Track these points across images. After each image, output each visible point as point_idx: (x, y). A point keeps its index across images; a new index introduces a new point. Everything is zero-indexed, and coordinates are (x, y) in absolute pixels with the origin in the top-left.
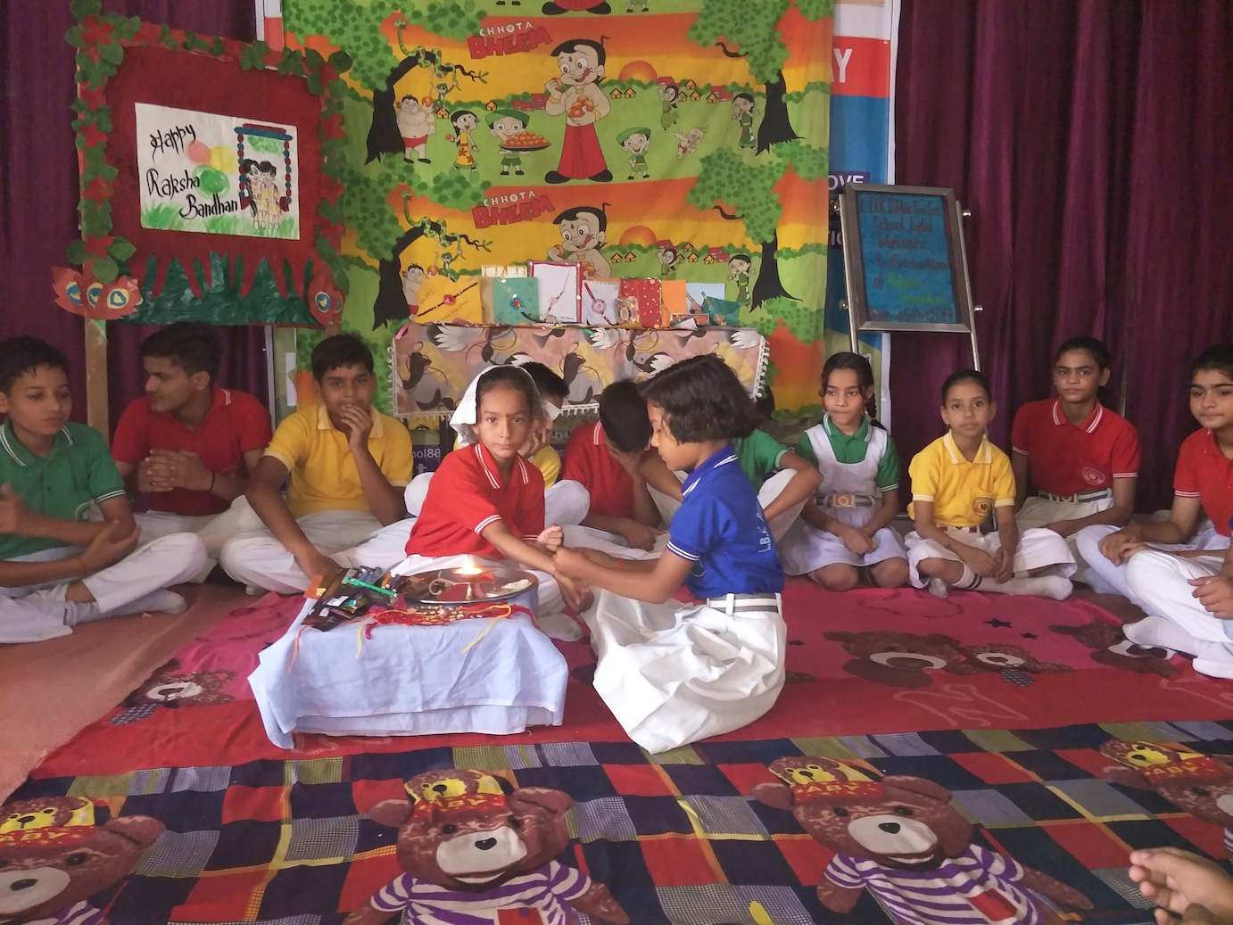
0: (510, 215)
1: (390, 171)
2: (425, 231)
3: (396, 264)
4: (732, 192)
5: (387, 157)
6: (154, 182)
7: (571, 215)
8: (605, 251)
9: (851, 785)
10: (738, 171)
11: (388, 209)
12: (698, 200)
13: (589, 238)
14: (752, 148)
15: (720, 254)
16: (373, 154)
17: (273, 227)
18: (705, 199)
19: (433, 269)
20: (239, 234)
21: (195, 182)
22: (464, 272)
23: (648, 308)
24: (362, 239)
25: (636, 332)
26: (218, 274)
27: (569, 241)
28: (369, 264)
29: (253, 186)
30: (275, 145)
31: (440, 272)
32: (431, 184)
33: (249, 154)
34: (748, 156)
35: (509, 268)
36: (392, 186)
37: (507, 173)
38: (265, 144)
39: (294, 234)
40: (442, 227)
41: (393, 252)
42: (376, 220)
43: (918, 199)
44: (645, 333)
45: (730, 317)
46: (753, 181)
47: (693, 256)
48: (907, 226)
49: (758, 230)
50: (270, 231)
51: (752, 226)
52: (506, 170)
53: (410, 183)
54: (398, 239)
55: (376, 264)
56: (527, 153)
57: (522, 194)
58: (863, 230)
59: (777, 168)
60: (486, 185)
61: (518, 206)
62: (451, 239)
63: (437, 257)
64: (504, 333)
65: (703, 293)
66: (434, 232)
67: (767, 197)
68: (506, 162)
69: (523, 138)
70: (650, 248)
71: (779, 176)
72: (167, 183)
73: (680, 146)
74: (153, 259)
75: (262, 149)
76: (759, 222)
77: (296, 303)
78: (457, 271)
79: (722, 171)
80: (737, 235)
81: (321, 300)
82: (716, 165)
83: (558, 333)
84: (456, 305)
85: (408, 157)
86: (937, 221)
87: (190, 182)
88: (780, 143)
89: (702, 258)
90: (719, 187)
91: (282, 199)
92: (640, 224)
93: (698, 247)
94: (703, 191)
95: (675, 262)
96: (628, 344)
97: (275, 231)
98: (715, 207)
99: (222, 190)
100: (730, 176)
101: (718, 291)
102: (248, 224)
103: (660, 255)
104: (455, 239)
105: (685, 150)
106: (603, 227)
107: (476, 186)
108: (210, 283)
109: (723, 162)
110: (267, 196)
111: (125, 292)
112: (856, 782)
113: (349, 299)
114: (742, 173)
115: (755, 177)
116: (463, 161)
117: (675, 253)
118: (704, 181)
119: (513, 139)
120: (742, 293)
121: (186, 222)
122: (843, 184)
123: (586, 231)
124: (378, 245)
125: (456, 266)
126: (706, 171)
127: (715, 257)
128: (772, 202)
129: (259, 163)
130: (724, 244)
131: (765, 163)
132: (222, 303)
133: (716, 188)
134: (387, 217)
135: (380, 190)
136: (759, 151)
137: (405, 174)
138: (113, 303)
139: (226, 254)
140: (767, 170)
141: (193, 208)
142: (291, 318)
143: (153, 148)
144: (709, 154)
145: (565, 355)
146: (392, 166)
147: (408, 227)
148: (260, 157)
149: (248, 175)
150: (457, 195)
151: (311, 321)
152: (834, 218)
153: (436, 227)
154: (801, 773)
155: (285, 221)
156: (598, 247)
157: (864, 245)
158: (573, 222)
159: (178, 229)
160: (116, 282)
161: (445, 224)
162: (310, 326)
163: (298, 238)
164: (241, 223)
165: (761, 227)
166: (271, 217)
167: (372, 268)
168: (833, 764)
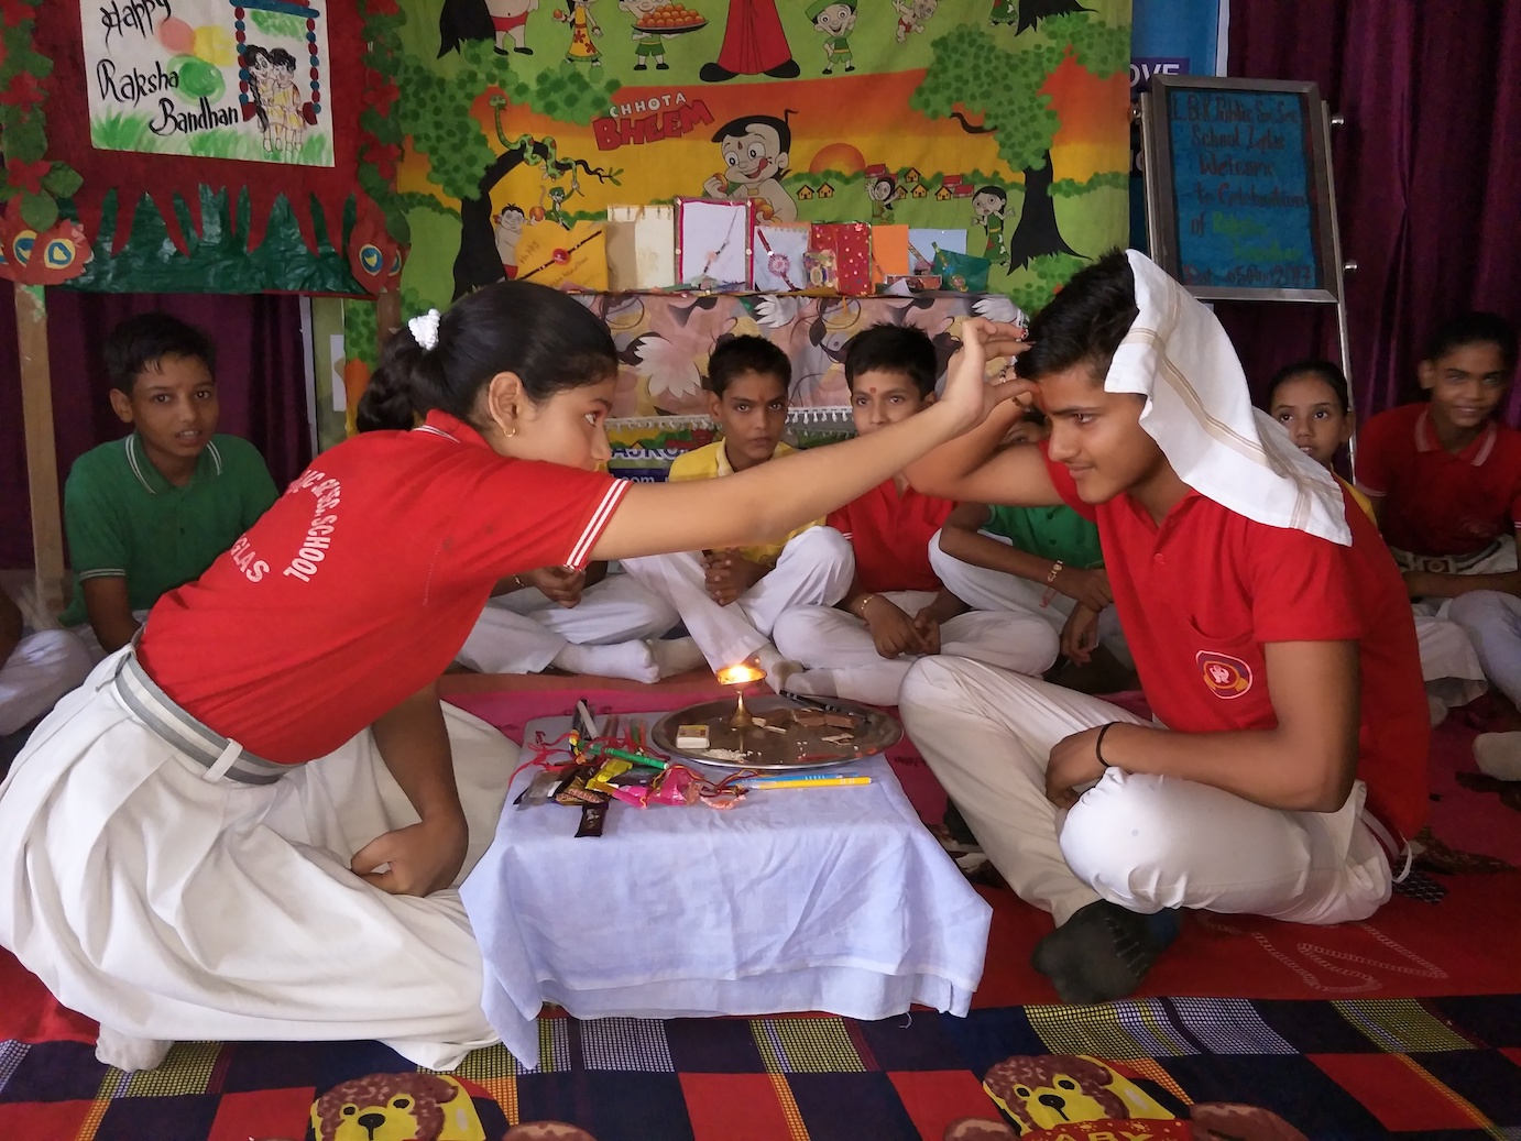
0: (647, 130)
1: (474, 67)
2: (525, 155)
3: (484, 205)
4: (978, 91)
5: (470, 46)
6: (108, 79)
7: (737, 128)
8: (789, 182)
9: (1136, 1133)
10: (988, 61)
11: (473, 124)
12: (927, 104)
13: (764, 162)
14: (1010, 23)
15: (960, 185)
16: (449, 41)
17: (294, 148)
18: (939, 102)
19: (538, 212)
20: (241, 158)
21: (172, 80)
22: (582, 215)
23: (850, 268)
24: (435, 169)
25: (827, 300)
26: (211, 216)
27: (736, 168)
28: (445, 205)
29: (261, 87)
30: (292, 23)
31: (548, 215)
32: (534, 86)
33: (254, 37)
34: (1004, 37)
35: (646, 209)
36: (478, 89)
37: (643, 67)
38: (277, 22)
39: (327, 159)
40: (550, 149)
41: (480, 187)
42: (456, 140)
43: (1263, 98)
44: (841, 303)
45: (973, 280)
46: (1010, 73)
47: (920, 189)
48: (1244, 139)
49: (1017, 149)
50: (289, 154)
51: (1009, 143)
52: (641, 63)
53: (503, 83)
54: (487, 168)
55: (457, 205)
56: (673, 36)
57: (666, 98)
58: (1176, 147)
59: (1047, 55)
60: (613, 85)
61: (660, 116)
62: (562, 167)
63: (544, 193)
64: (625, 303)
65: (934, 245)
66: (538, 156)
67: (1032, 99)
68: (642, 50)
69: (667, 14)
70: (856, 176)
71: (1051, 68)
72: (128, 81)
73: (901, 22)
74: (111, 197)
75: (272, 29)
76: (1018, 137)
77: (331, 260)
78: (572, 214)
79: (965, 60)
80: (984, 156)
81: (369, 256)
82: (955, 50)
83: (707, 303)
84: (572, 264)
85: (499, 45)
86: (1293, 131)
87: (163, 79)
88: (1053, 16)
89: (933, 191)
90: (960, 84)
91: (307, 105)
92: (839, 141)
93: (927, 174)
94: (935, 90)
95: (892, 198)
96: (812, 320)
97: (297, 154)
98: (954, 115)
99: (212, 91)
100: (976, 67)
101: (956, 241)
102: (255, 142)
103: (870, 187)
104: (568, 166)
105: (908, 28)
106: (785, 146)
107: (598, 88)
108: (201, 233)
109: (965, 46)
110: (282, 102)
111: (68, 243)
112: (1143, 1121)
113: (412, 255)
114: (994, 63)
115: (1013, 68)
116: (580, 50)
117: (892, 184)
118: (936, 76)
119: (652, 16)
120: (993, 244)
121: (159, 139)
122: (1147, 76)
123: (760, 152)
124: (460, 177)
125: (570, 206)
126: (940, 60)
127: (952, 190)
128: (1040, 106)
129: (269, 51)
130: (967, 170)
131: (1030, 48)
132: (221, 261)
133: (954, 85)
134: (471, 136)
135: (460, 95)
136: (1020, 31)
137: (496, 72)
138: (52, 260)
139: (223, 188)
140: (1032, 58)
141: (170, 119)
142: (324, 284)
143: (107, 28)
144: (945, 34)
145: (716, 336)
146: (476, 59)
147: (501, 150)
148: (269, 42)
149: (253, 69)
150: (571, 101)
151: (354, 287)
152: (1135, 129)
153: (541, 150)
154: (1045, 1100)
155: (311, 138)
156: (778, 176)
157: (1178, 169)
158: (742, 139)
159: (147, 151)
160: (56, 228)
161: (554, 145)
162: (355, 296)
163: (333, 165)
164: (245, 142)
165: (1022, 145)
166: (290, 133)
167: (450, 211)
168: (1102, 1076)
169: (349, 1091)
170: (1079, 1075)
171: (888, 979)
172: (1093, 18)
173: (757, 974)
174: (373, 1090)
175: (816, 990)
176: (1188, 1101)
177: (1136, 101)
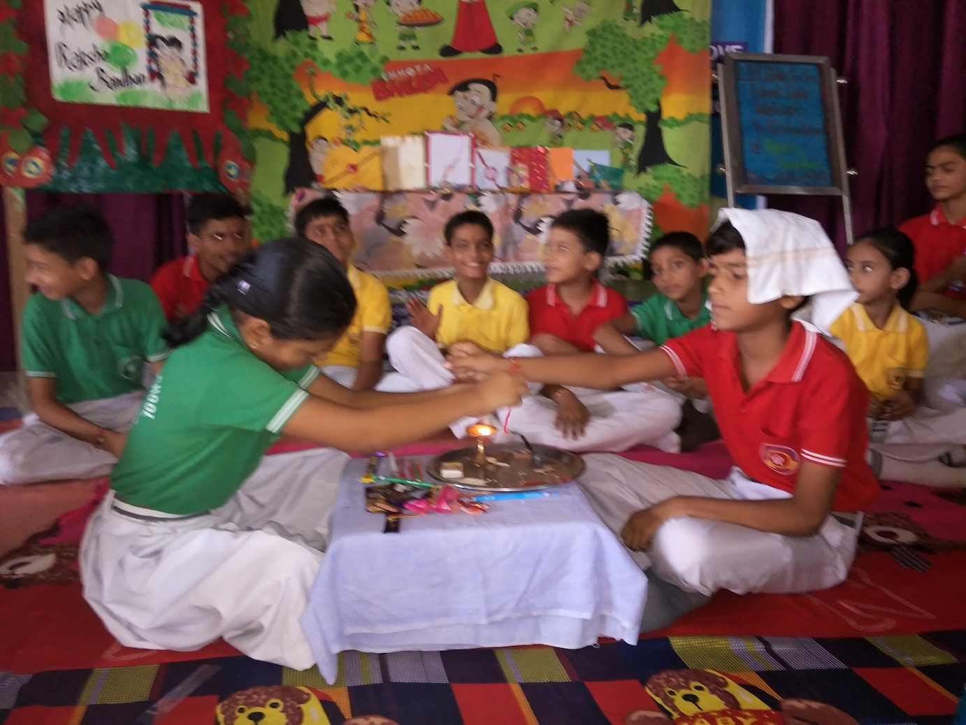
0: (407, 88)
2: (329, 105)
3: (302, 136)
4: (616, 63)
5: (292, 35)
6: (63, 56)
9: (745, 717)
10: (621, 43)
11: (295, 84)
12: (584, 71)
13: (481, 108)
14: (635, 20)
15: (605, 122)
16: (280, 32)
17: (183, 100)
18: (591, 70)
19: (338, 141)
20: (148, 106)
21: (104, 56)
22: (366, 143)
23: (536, 176)
24: (271, 113)
25: (523, 195)
26: (130, 144)
27: (462, 112)
28: (278, 136)
29: (161, 60)
30: (181, 21)
31: (343, 143)
32: (333, 60)
33: (157, 29)
34: (631, 28)
35: (406, 138)
36: (298, 62)
38: (171, 19)
39: (203, 107)
40: (345, 101)
41: (300, 124)
42: (284, 95)
43: (794, 67)
44: (532, 197)
45: (615, 182)
46: (636, 52)
47: (579, 125)
48: (783, 93)
49: (641, 99)
50: (179, 103)
51: (635, 96)
52: (402, 45)
53: (314, 59)
54: (304, 113)
55: (285, 136)
56: (422, 28)
57: (418, 68)
58: (741, 98)
59: (659, 40)
60: (385, 60)
61: (414, 79)
62: (352, 112)
63: (340, 129)
64: (395, 198)
65: (590, 161)
66: (337, 105)
67: (649, 68)
68: (403, 37)
70: (539, 117)
71: (661, 48)
72: (75, 56)
73: (566, 19)
74: (65, 132)
75: (168, 24)
76: (642, 92)
77: (206, 172)
78: (359, 142)
79: (606, 43)
80: (620, 104)
81: (230, 169)
82: (601, 37)
83: (447, 197)
84: (359, 174)
85: (312, 35)
86: (814, 88)
87: (98, 55)
88: (661, 15)
89: (588, 127)
90: (604, 58)
92: (528, 94)
93: (584, 115)
94: (589, 62)
95: (562, 131)
96: (514, 208)
97: (184, 104)
98: (600, 78)
99: (130, 63)
100: (614, 48)
101: (603, 158)
102: (157, 97)
103: (548, 124)
104: (356, 111)
105: (571, 22)
106: (494, 97)
107: (375, 61)
108: (122, 154)
109: (607, 35)
110: (175, 70)
111: (38, 161)
112: (750, 711)
113: (257, 169)
114: (625, 45)
115: (638, 48)
116: (363, 37)
117: (562, 122)
118: (589, 53)
119: (409, 16)
120: (626, 159)
121: (96, 95)
122: (722, 53)
123: (477, 100)
124: (286, 119)
125: (358, 137)
126: (591, 43)
127: (600, 126)
128: (655, 73)
129: (166, 38)
130: (608, 113)
131: (648, 35)
132: (136, 172)
133: (600, 59)
134: (294, 92)
135: (286, 67)
136: (643, 22)
137: (309, 51)
138: (28, 171)
139: (136, 126)
140: (649, 42)
141: (103, 81)
142: (201, 185)
143: (62, 23)
144: (594, 27)
146: (297, 43)
147: (312, 101)
149: (157, 51)
150: (358, 69)
152: (715, 86)
153: (339, 101)
154: (686, 698)
157: (742, 111)
158: (467, 94)
159: (88, 102)
160: (32, 151)
161: (347, 98)
163: (207, 111)
164: (151, 96)
165: (644, 97)
166: (180, 90)
167: (282, 141)
168: (721, 683)
169: (240, 697)
170: (707, 682)
171: (584, 621)
172: (687, 15)
173: (500, 620)
174: (255, 697)
175: (537, 630)
176: (778, 698)
177: (714, 69)
